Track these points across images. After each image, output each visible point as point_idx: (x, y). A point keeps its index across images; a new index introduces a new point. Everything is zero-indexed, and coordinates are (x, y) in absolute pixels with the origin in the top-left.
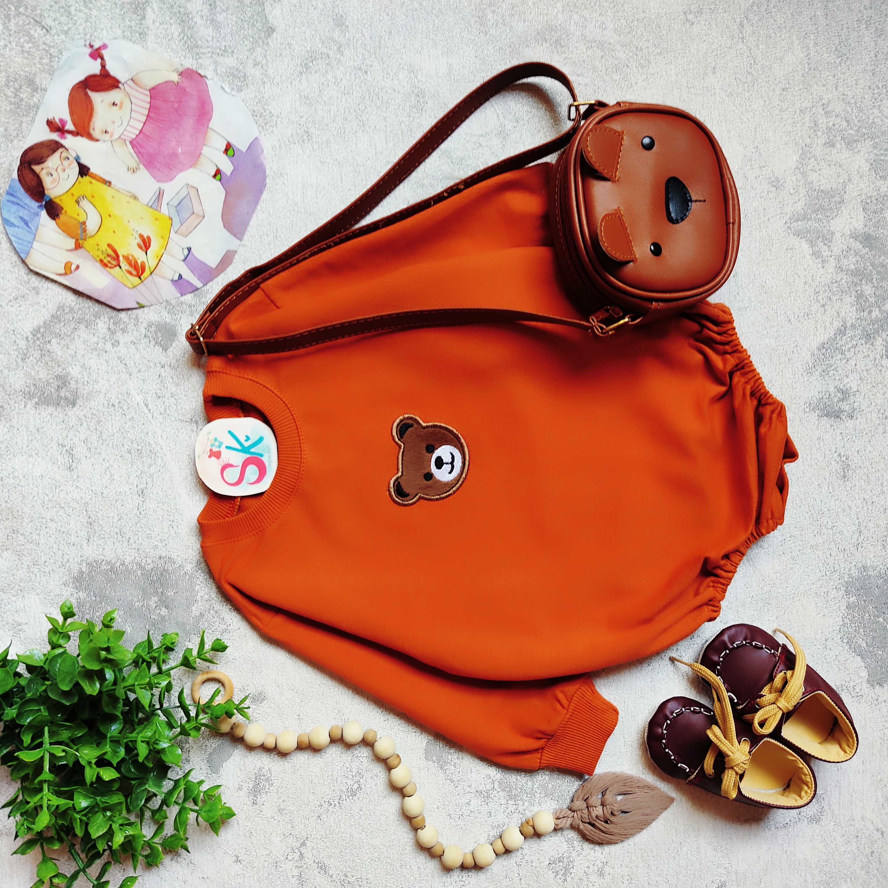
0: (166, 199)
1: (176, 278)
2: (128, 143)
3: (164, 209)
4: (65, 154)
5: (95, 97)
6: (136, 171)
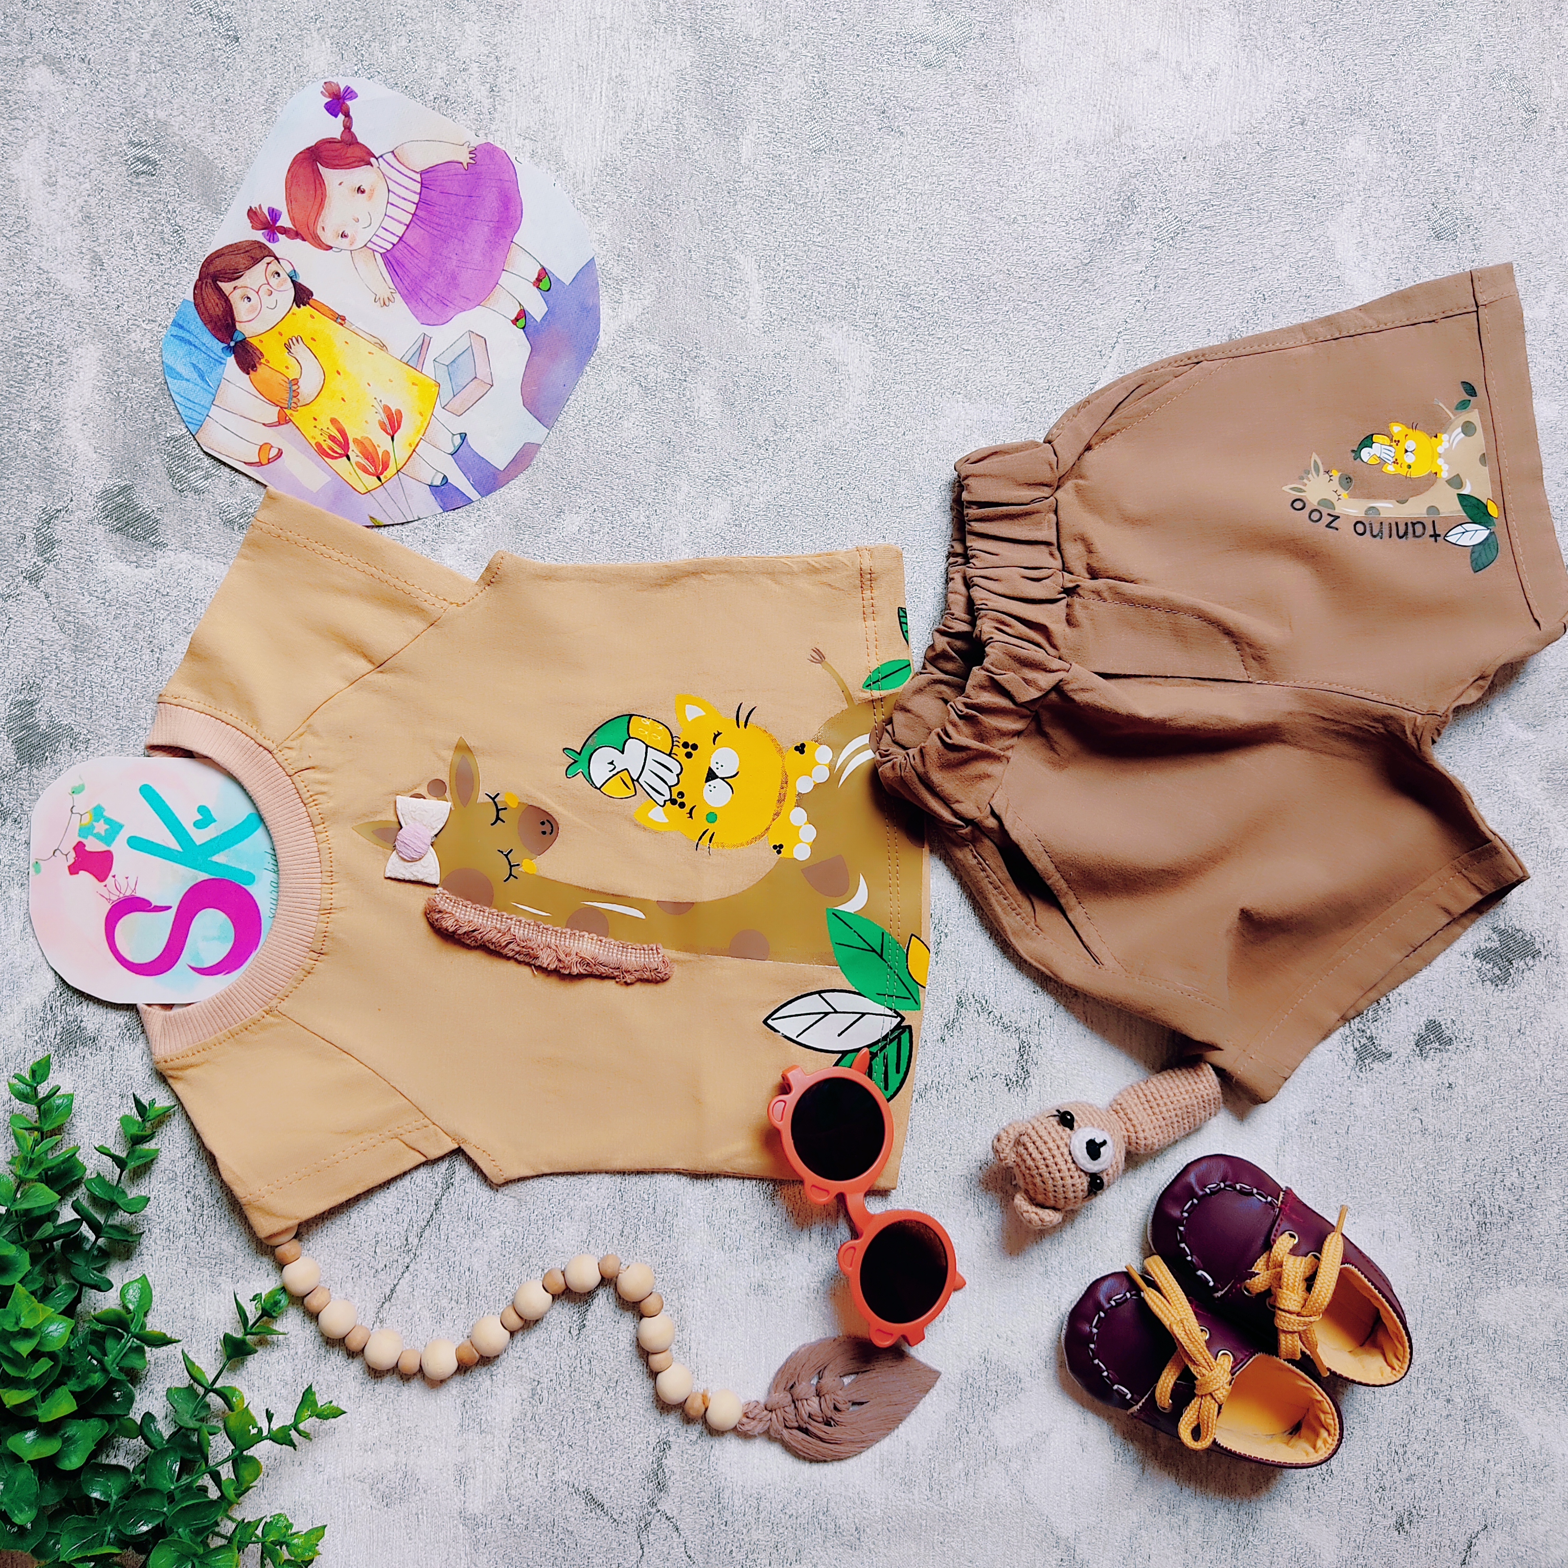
0: (432, 353)
1: (437, 482)
2: (378, 256)
3: (429, 368)
4: (274, 267)
5: (330, 176)
6: (387, 303)
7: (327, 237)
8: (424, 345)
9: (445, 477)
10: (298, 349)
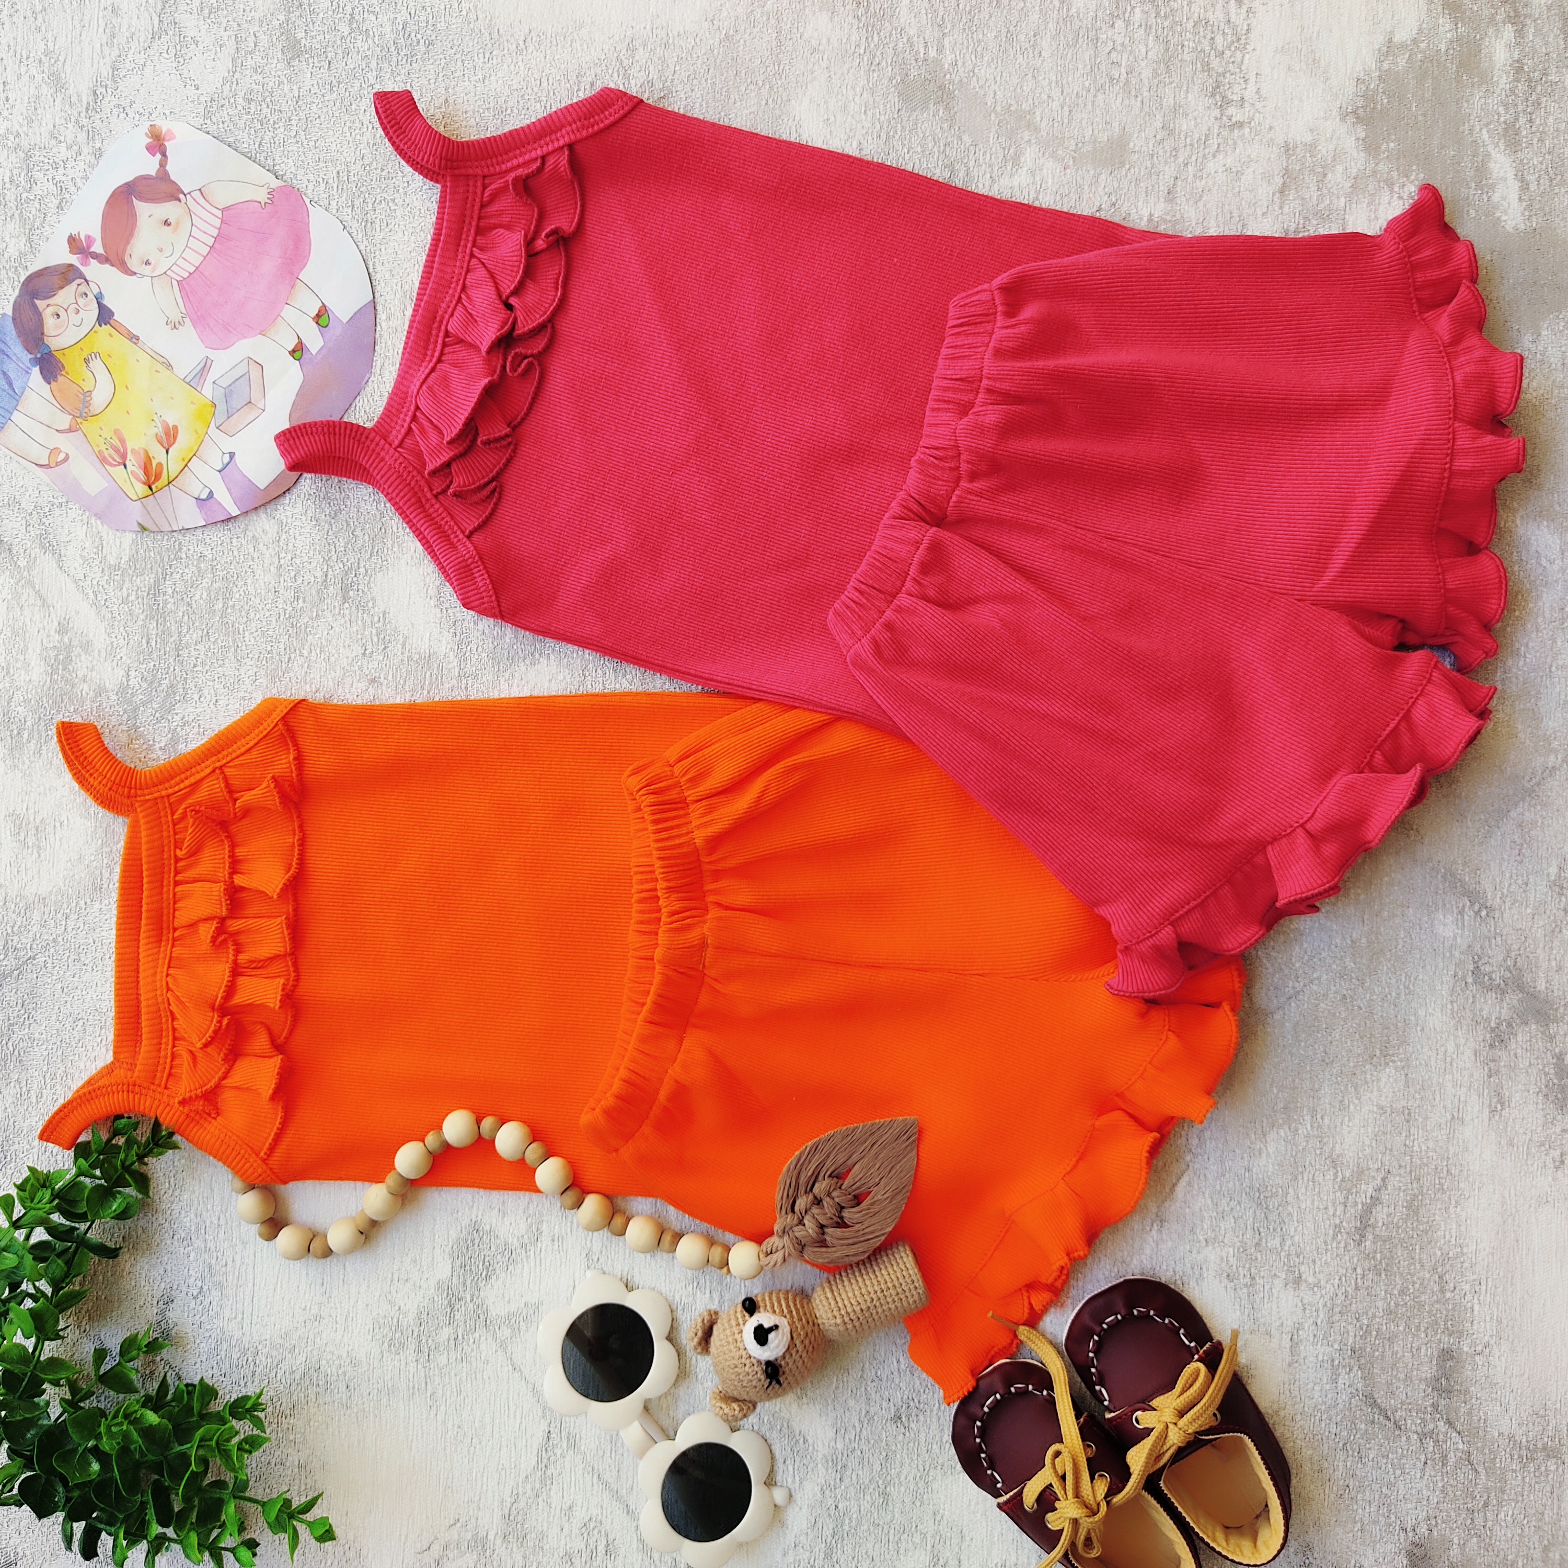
0: (212, 375)
1: (204, 496)
2: (175, 283)
3: (208, 390)
4: (83, 288)
5: (143, 209)
6: (177, 326)
7: (133, 264)
8: (205, 367)
9: (211, 493)
10: (96, 365)
